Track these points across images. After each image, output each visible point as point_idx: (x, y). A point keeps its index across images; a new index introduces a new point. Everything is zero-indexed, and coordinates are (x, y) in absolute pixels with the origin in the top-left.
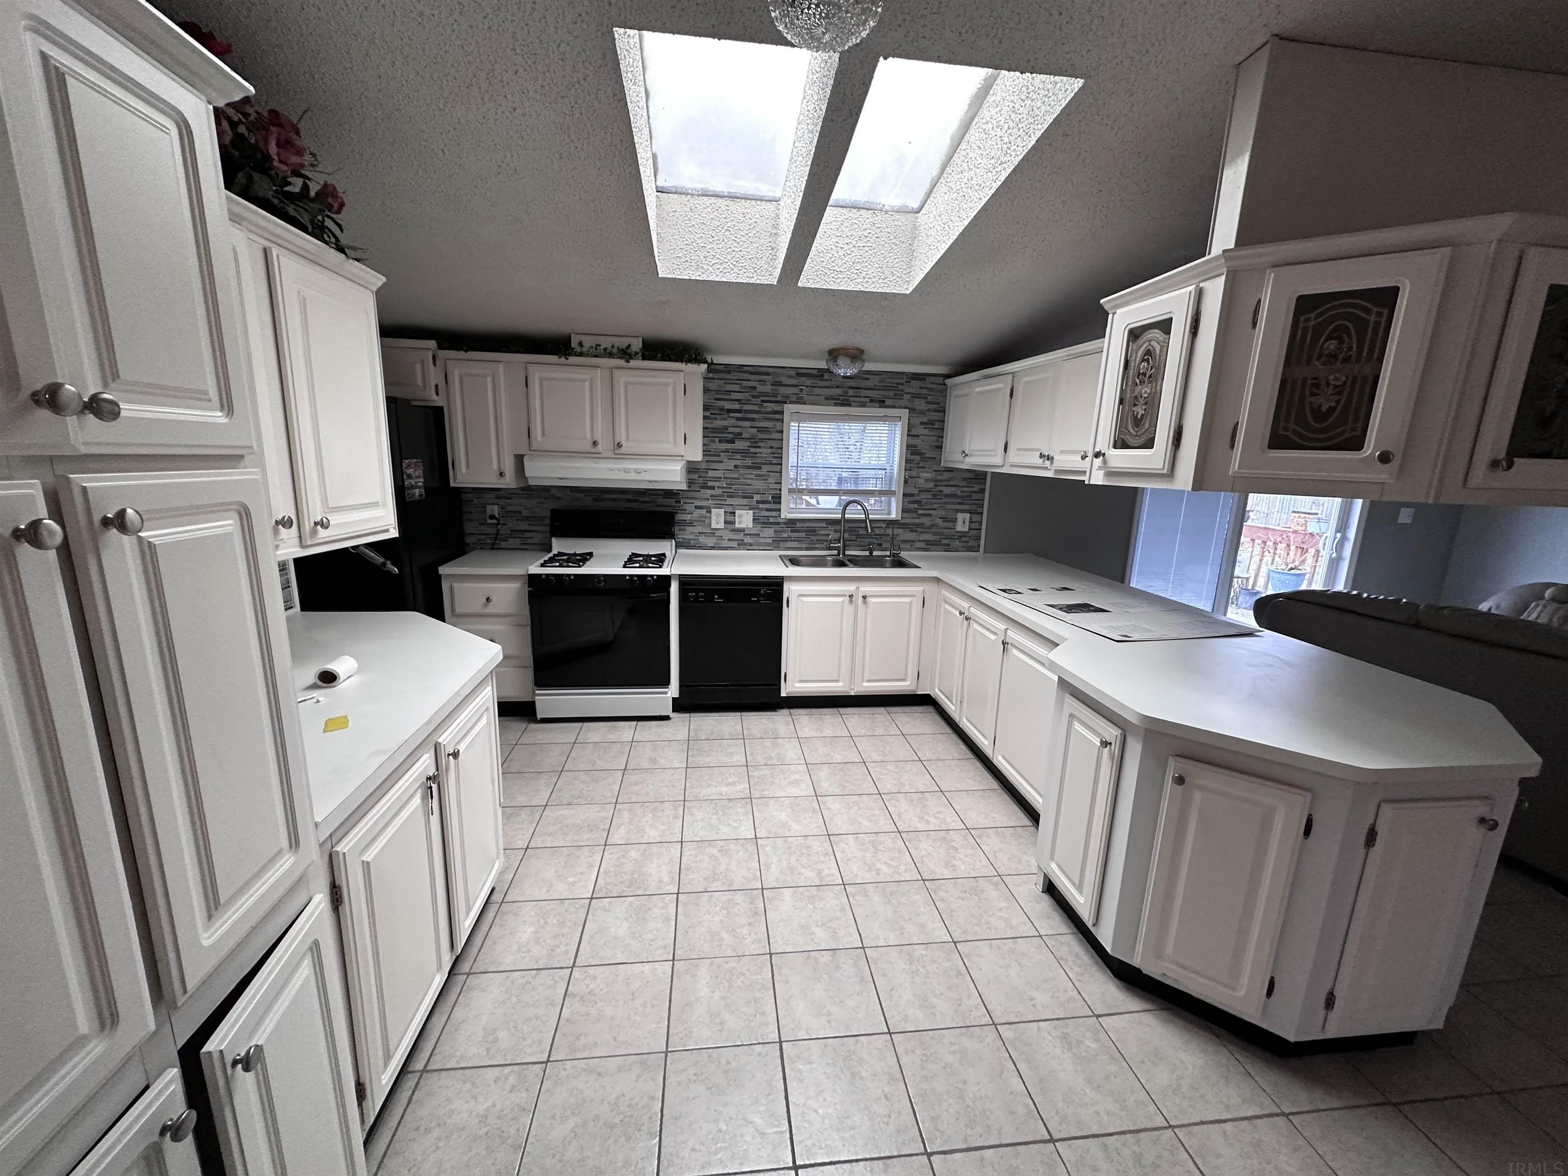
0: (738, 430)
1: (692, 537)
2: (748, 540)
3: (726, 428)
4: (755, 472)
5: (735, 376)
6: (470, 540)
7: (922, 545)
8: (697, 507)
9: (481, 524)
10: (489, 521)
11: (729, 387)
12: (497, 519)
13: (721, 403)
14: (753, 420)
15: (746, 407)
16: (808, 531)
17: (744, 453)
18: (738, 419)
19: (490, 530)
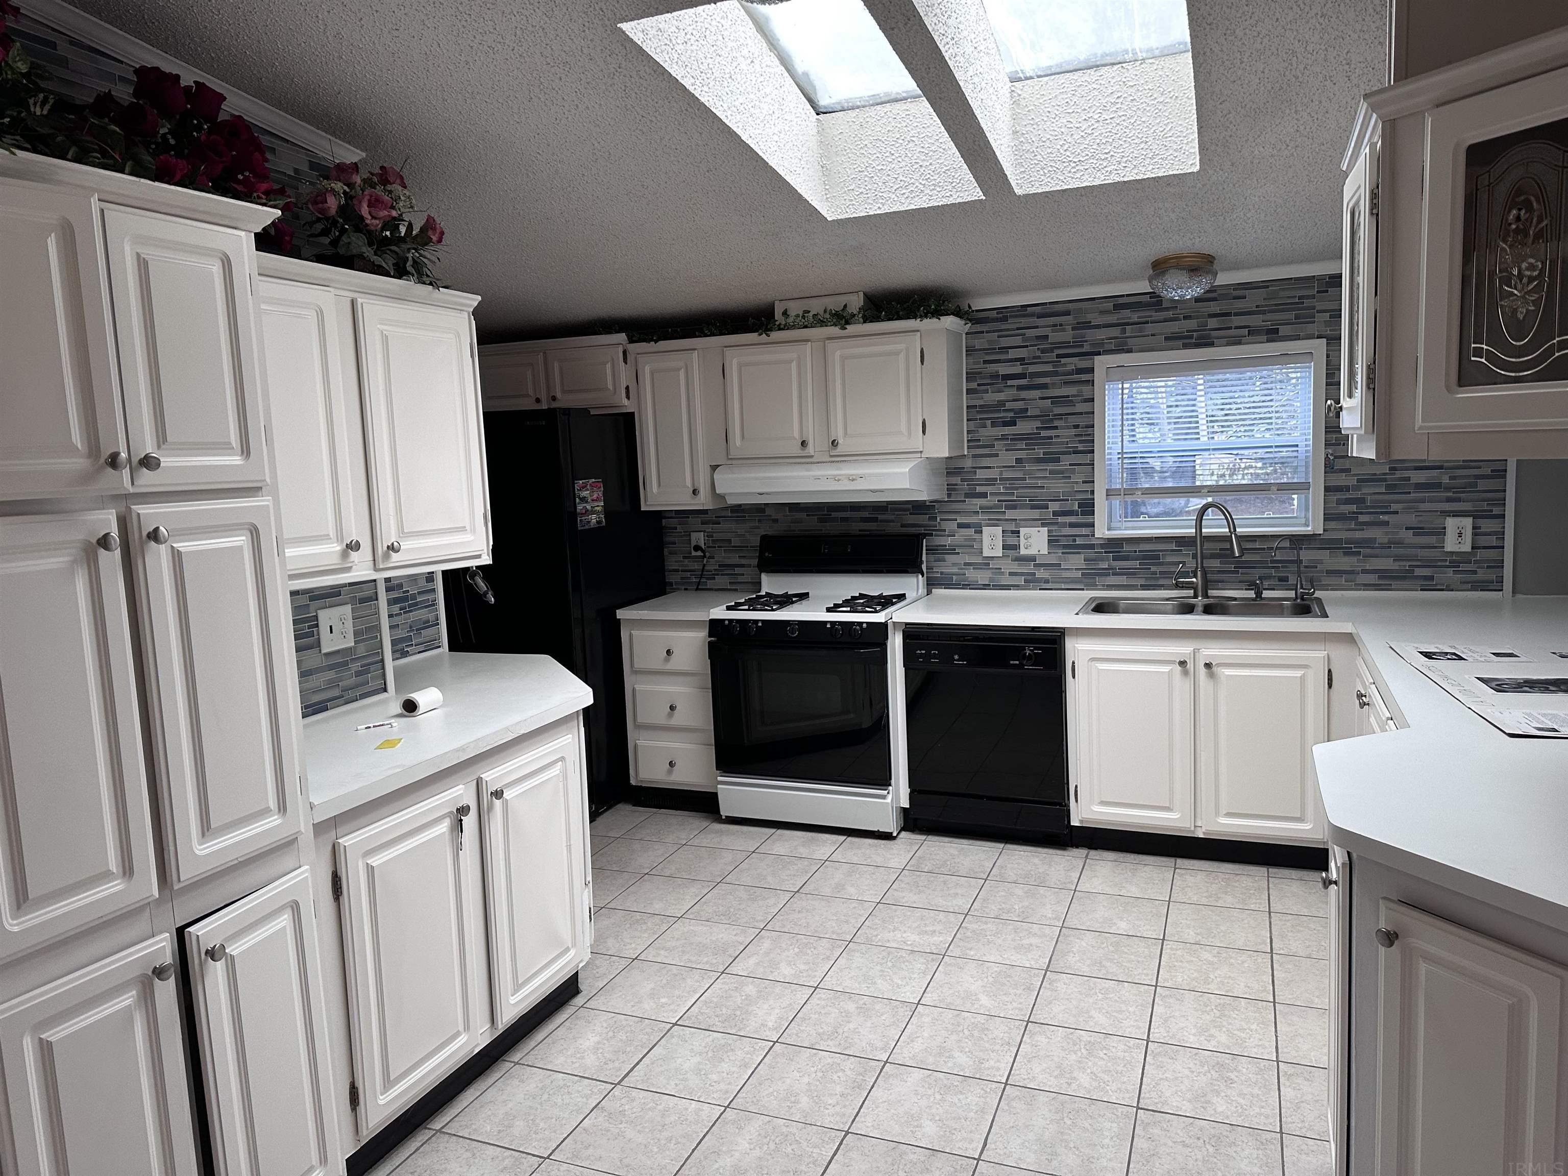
0: (1019, 405)
1: (955, 570)
2: (1041, 574)
3: (1002, 403)
4: (1050, 466)
5: (1012, 324)
6: (673, 578)
7: (1372, 579)
8: (960, 526)
9: (685, 557)
10: (694, 553)
11: (1005, 342)
12: (703, 551)
13: (993, 368)
14: (1044, 386)
15: (1032, 369)
16: (1145, 558)
17: (1030, 439)
18: (1020, 388)
19: (697, 566)
